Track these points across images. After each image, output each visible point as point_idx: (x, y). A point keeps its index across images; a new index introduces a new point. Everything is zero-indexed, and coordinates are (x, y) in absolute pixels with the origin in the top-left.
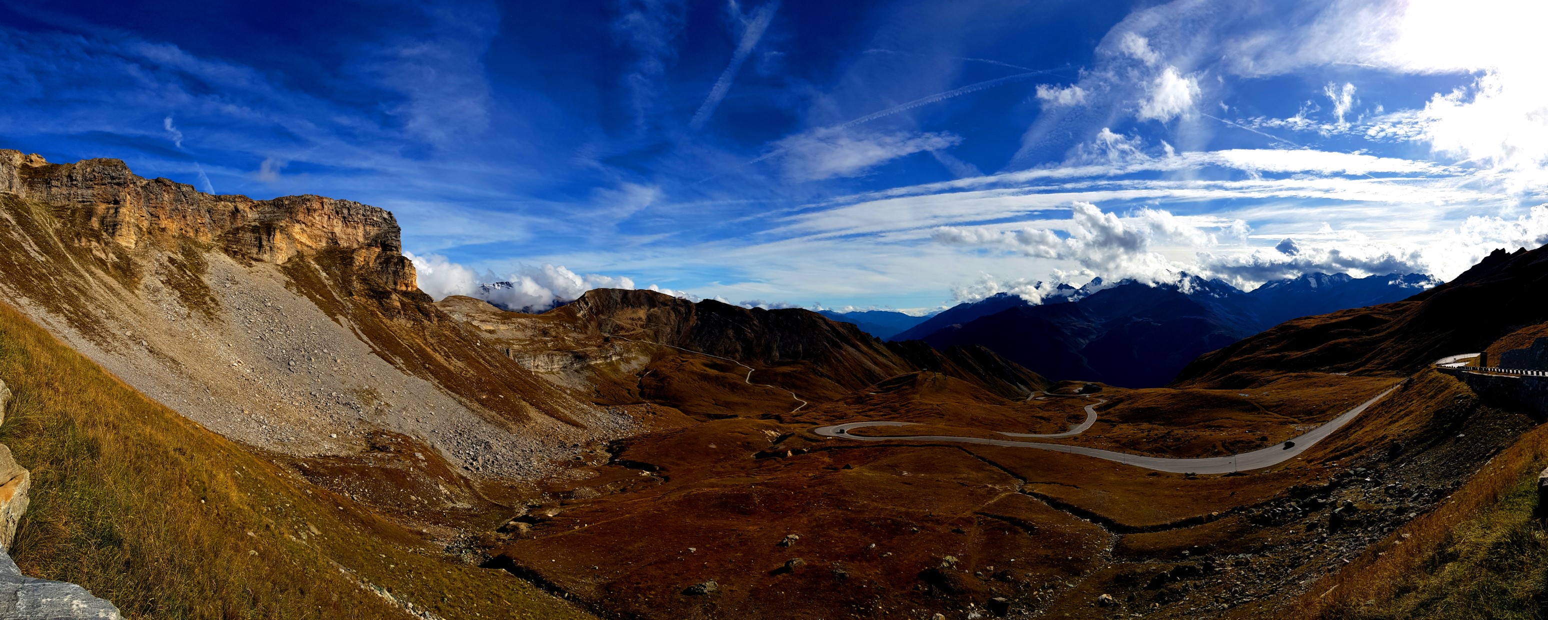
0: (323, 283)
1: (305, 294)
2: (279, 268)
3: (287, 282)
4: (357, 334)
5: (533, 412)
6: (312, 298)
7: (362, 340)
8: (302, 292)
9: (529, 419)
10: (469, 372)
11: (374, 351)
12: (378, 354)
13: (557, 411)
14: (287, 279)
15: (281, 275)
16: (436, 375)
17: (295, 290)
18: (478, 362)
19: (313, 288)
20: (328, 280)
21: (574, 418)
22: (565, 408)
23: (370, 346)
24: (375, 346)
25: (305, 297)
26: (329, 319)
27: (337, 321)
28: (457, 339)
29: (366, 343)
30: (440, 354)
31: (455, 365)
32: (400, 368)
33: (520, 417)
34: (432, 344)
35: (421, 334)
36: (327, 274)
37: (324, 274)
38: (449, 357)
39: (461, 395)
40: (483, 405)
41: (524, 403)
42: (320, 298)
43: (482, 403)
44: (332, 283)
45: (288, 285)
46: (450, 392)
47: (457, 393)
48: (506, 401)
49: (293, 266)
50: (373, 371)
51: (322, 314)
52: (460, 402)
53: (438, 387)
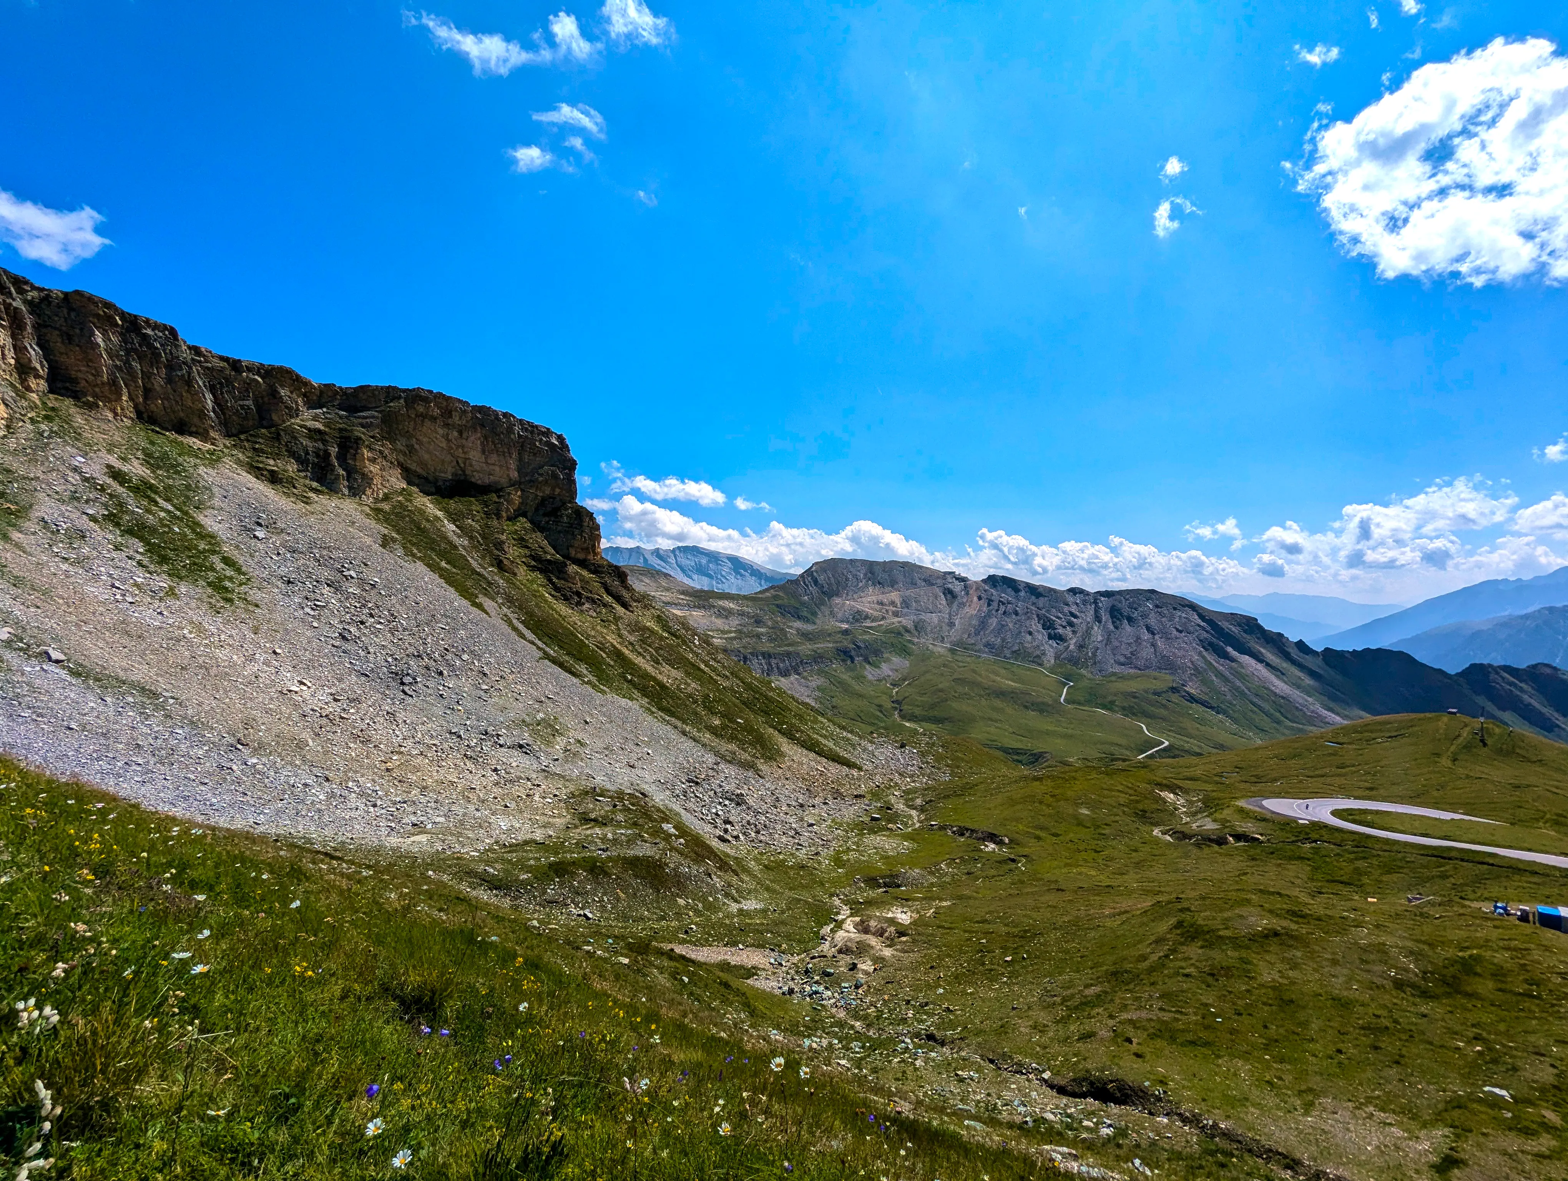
0: (450, 543)
1: (419, 558)
2: (367, 509)
3: (385, 535)
4: (515, 629)
5: (786, 746)
6: (433, 567)
7: (525, 639)
8: (414, 555)
9: (782, 755)
10: (689, 685)
11: (547, 656)
12: (554, 661)
13: (818, 743)
14: (386, 532)
15: (373, 523)
16: (644, 692)
17: (400, 552)
18: (699, 669)
19: (433, 549)
20: (459, 537)
22: (825, 737)
23: (538, 648)
24: (547, 649)
25: (419, 563)
26: (465, 603)
27: (480, 606)
28: (665, 635)
29: (533, 643)
30: (644, 657)
31: (668, 675)
32: (589, 683)
33: (772, 755)
34: (631, 644)
35: (613, 627)
36: (457, 526)
37: (452, 527)
38: (658, 663)
39: (684, 722)
40: (717, 735)
41: (771, 730)
42: (448, 567)
43: (714, 731)
44: (466, 542)
45: (386, 542)
46: (668, 718)
47: (678, 718)
48: (748, 729)
49: (394, 507)
50: (550, 689)
51: (451, 593)
52: (684, 733)
53: (649, 710)
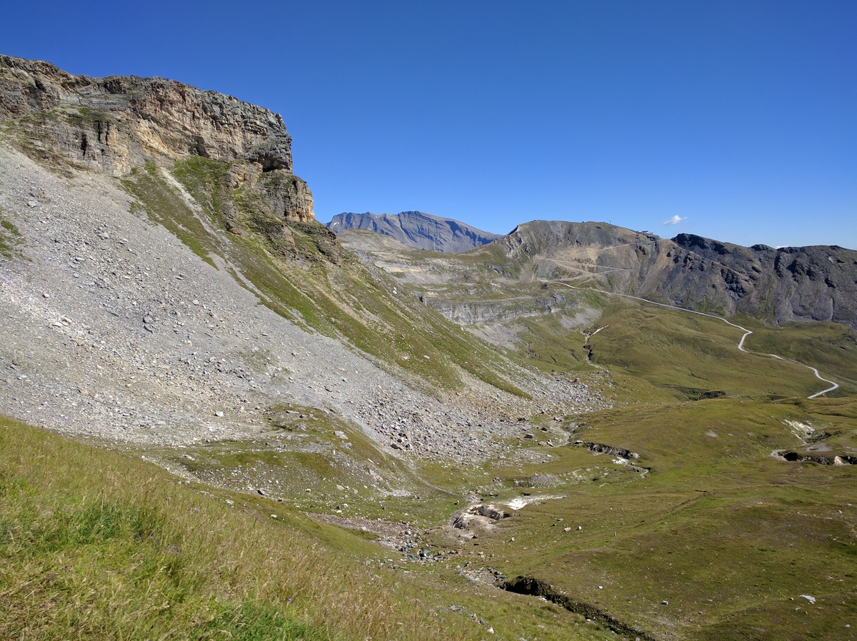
0: (187, 209)
1: (161, 222)
2: (118, 182)
3: (132, 204)
4: (238, 279)
5: (465, 377)
6: (172, 229)
7: (247, 288)
8: (156, 220)
9: (462, 385)
10: (385, 327)
11: (263, 302)
12: (269, 306)
13: (495, 376)
14: (132, 199)
15: (122, 193)
16: (345, 332)
17: (145, 216)
18: (395, 314)
19: (172, 214)
20: (194, 203)
21: (516, 385)
22: (503, 372)
23: (257, 296)
24: (263, 295)
25: (161, 227)
26: (198, 258)
27: (209, 261)
28: (368, 285)
29: (252, 291)
30: (348, 304)
31: (368, 318)
32: (299, 324)
33: (450, 383)
34: (337, 293)
35: (322, 279)
36: (193, 195)
37: (188, 196)
38: (359, 309)
39: (377, 355)
40: (405, 367)
41: (453, 365)
42: (185, 229)
43: (402, 364)
44: (200, 209)
45: (133, 208)
46: (364, 353)
47: (373, 354)
48: (432, 364)
49: (140, 180)
50: (264, 328)
51: (187, 251)
52: (377, 366)
53: (349, 346)
